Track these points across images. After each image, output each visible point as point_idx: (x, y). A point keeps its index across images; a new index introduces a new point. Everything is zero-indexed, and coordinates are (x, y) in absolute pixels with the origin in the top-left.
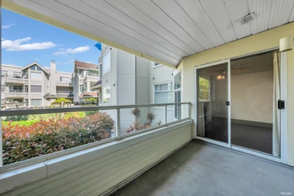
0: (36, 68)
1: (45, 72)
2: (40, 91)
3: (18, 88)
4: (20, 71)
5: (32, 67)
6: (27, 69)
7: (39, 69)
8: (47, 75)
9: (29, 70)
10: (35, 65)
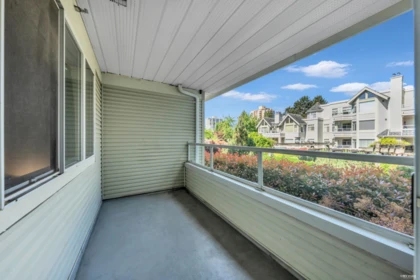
0: (367, 95)
1: (379, 98)
2: (373, 128)
3: (346, 125)
4: (347, 105)
5: (362, 96)
6: (355, 100)
7: (372, 95)
8: (385, 102)
9: (358, 101)
10: (366, 91)
